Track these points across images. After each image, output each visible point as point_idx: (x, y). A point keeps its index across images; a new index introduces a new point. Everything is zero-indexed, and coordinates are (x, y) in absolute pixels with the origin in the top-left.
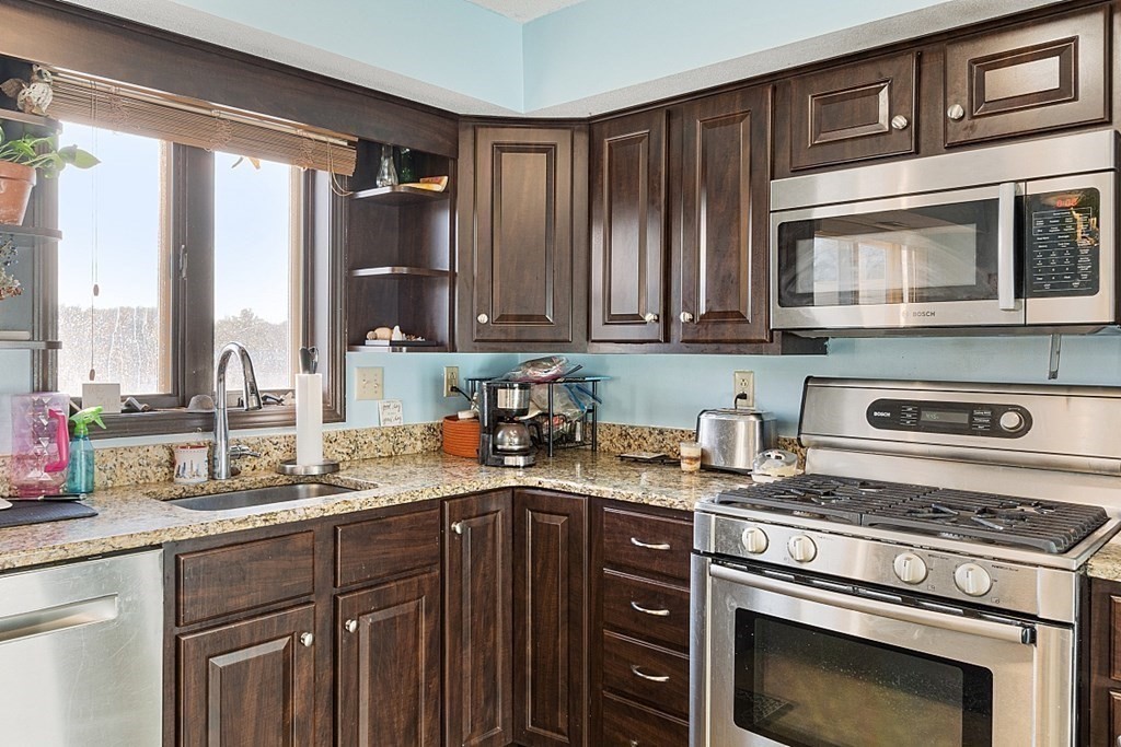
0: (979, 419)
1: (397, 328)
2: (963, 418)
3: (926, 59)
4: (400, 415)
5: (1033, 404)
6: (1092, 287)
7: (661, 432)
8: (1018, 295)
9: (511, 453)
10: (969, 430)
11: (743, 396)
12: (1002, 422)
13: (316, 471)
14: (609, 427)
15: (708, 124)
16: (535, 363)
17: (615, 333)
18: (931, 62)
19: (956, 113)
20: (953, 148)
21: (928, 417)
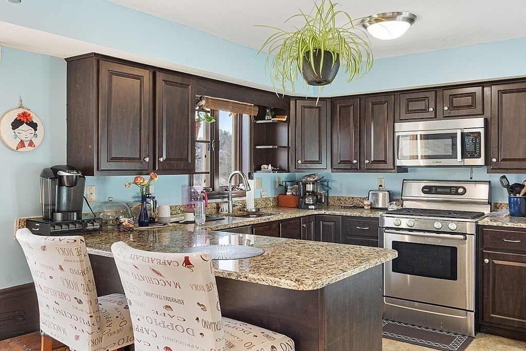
0: (453, 191)
1: (270, 165)
2: (448, 190)
3: (438, 92)
4: (266, 194)
5: (466, 186)
6: (479, 156)
7: (353, 198)
8: (462, 158)
9: (310, 205)
10: (450, 193)
11: (381, 186)
12: (459, 191)
13: (254, 210)
14: (333, 197)
15: (373, 104)
16: (309, 176)
17: (342, 166)
18: (439, 93)
19: (446, 108)
20: (446, 117)
21: (439, 190)
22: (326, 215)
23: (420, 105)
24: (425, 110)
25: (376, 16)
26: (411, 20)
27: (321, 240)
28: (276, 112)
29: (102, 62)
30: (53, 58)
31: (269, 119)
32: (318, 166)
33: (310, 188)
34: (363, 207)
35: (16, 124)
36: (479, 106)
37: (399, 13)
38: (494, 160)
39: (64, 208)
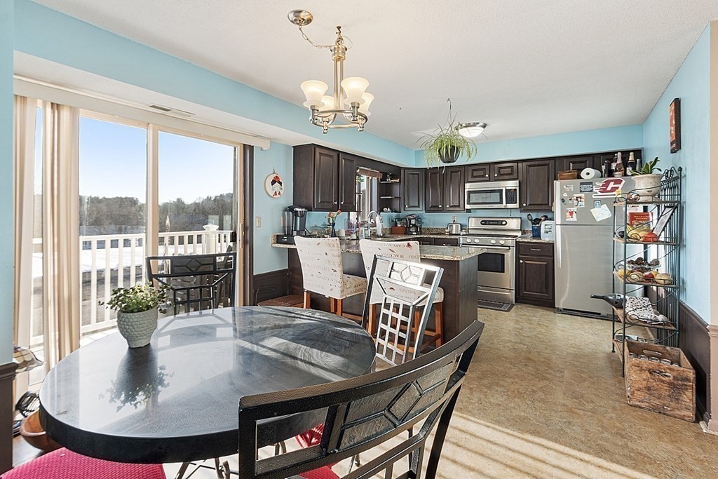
1: (389, 208)
6: (516, 203)
7: (437, 228)
8: (506, 204)
11: (455, 221)
12: (503, 223)
13: (381, 235)
14: (425, 228)
15: (452, 172)
16: (411, 215)
17: (432, 209)
18: (492, 167)
19: (496, 175)
20: (496, 180)
21: (491, 223)
23: (481, 173)
24: (484, 176)
25: (464, 125)
26: (484, 126)
28: (393, 177)
29: (317, 149)
30: (287, 146)
31: (389, 181)
32: (418, 209)
33: (413, 222)
34: (445, 233)
35: (273, 182)
36: (515, 174)
37: (478, 123)
38: (525, 205)
39: (298, 229)
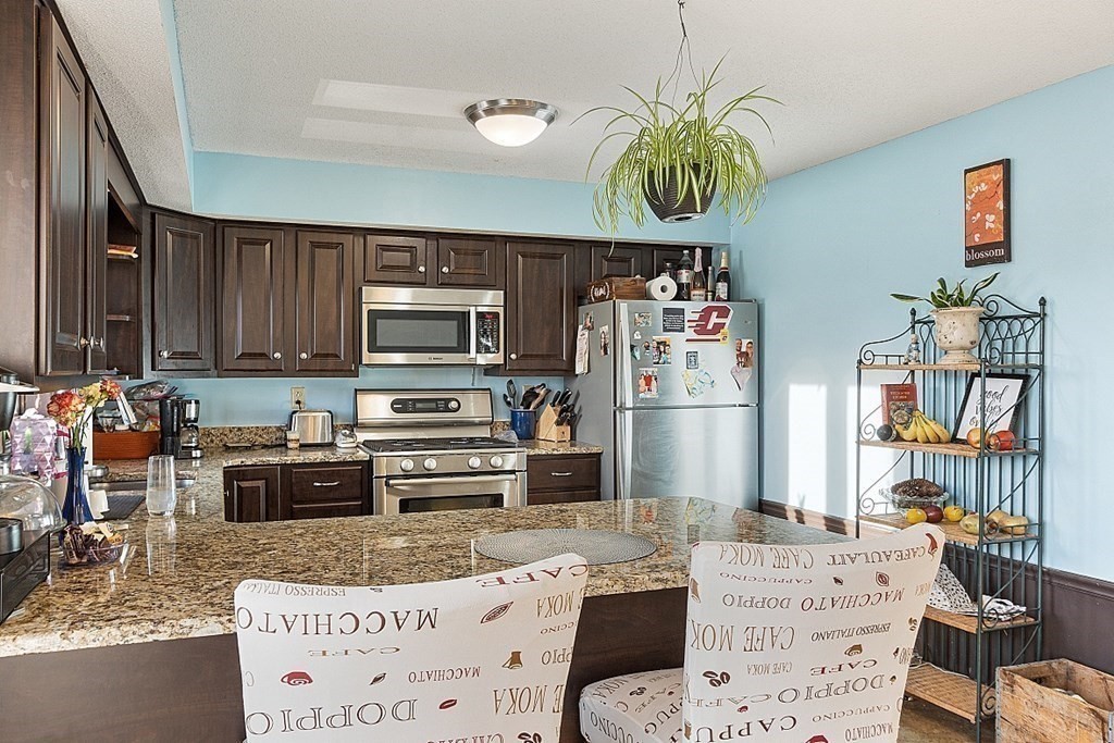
0: (442, 405)
2: (433, 405)
3: (429, 241)
5: (461, 397)
6: (497, 350)
7: (239, 429)
8: (476, 353)
10: (437, 410)
11: (298, 402)
16: (152, 386)
17: (247, 364)
18: (433, 243)
19: (445, 270)
20: (443, 285)
21: (419, 405)
22: (245, 466)
24: (409, 267)
25: (503, 103)
27: (236, 519)
32: (198, 364)
34: (285, 445)
36: (491, 272)
38: (513, 356)
